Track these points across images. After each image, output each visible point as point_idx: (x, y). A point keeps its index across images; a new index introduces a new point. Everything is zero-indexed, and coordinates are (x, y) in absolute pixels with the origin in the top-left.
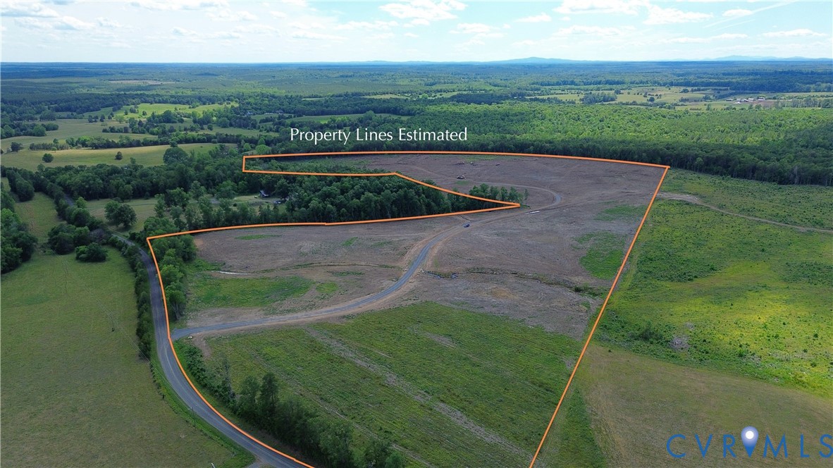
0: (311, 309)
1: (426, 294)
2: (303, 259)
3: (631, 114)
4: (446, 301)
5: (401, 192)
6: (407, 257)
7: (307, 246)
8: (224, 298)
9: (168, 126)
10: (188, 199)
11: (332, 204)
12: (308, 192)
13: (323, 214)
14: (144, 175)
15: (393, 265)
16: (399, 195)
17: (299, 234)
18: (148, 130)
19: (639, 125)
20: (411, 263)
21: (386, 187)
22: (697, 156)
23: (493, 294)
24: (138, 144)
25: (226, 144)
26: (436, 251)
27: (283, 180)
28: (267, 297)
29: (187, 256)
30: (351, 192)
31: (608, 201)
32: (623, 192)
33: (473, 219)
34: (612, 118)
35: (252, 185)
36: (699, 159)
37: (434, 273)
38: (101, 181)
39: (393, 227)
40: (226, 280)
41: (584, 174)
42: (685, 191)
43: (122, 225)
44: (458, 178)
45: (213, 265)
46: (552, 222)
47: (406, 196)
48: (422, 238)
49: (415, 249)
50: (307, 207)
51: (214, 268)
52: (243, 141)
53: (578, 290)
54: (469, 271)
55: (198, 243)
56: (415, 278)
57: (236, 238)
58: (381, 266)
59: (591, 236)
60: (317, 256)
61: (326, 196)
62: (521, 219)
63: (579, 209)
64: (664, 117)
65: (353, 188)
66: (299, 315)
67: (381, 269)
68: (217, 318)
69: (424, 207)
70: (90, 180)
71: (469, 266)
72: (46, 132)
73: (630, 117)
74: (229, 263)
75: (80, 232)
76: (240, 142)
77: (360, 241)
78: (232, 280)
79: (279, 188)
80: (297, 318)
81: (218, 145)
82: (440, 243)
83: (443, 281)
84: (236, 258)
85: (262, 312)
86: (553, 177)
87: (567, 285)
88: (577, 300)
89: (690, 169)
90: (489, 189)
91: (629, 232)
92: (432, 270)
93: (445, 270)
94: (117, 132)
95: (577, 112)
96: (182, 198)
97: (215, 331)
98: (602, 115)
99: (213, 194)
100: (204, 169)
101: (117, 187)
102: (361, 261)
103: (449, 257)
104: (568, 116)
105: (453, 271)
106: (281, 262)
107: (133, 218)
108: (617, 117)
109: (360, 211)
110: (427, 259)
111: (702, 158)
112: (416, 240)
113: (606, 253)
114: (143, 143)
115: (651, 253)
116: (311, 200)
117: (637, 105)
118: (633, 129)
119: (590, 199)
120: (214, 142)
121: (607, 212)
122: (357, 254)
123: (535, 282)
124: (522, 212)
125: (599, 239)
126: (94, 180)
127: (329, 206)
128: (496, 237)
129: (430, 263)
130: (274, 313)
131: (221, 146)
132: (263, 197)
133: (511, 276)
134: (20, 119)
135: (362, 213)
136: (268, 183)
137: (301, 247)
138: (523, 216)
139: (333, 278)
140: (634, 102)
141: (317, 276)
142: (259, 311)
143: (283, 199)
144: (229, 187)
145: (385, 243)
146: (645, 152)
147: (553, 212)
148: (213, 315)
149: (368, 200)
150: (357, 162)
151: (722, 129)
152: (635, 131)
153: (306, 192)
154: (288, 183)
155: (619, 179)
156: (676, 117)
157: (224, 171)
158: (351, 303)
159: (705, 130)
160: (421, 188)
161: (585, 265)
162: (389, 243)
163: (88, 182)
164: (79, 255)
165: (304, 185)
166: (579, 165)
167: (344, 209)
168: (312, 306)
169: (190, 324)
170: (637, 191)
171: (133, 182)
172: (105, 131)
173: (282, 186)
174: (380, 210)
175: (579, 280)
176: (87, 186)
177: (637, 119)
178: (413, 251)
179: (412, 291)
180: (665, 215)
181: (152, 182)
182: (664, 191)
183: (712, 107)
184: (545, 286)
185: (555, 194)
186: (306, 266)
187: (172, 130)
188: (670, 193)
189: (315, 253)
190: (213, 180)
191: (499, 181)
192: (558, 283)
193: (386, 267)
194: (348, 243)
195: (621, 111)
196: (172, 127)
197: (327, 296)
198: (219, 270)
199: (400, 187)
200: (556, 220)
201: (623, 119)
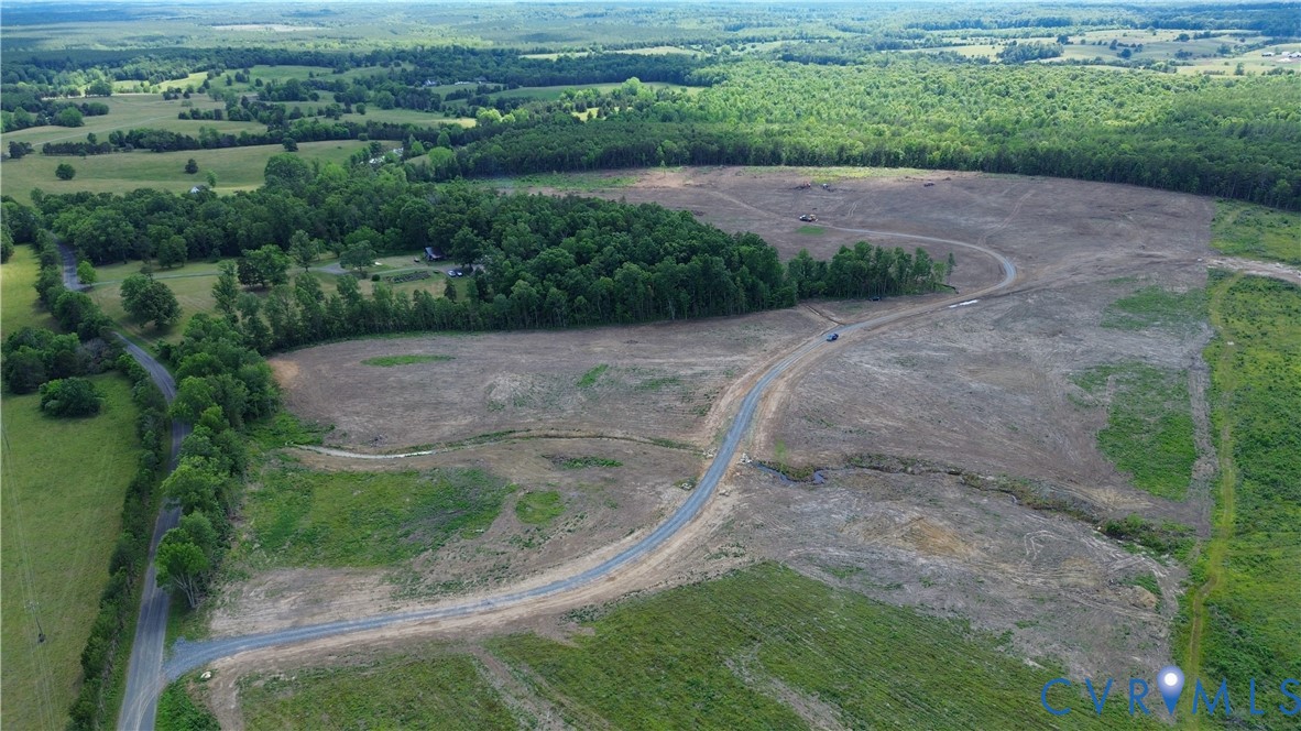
0: (498, 580)
1: (761, 533)
2: (495, 419)
3: (1105, 84)
4: (810, 559)
5: (696, 261)
6: (712, 421)
7: (505, 385)
8: (310, 538)
9: (290, 106)
10: (283, 268)
11: (558, 287)
12: (512, 256)
13: (540, 308)
14: (211, 215)
15: (681, 439)
16: (692, 269)
17: (490, 354)
18: (255, 114)
19: (1121, 105)
20: (720, 437)
21: (665, 249)
22: (1276, 176)
23: (915, 537)
24: (231, 142)
25: (383, 142)
26: (773, 405)
27: (466, 230)
28: (406, 535)
29: (256, 410)
30: (596, 262)
31: (1114, 277)
32: (1139, 255)
33: (842, 320)
34: (1070, 91)
35: (411, 235)
36: (1282, 183)
37: (775, 467)
38: (130, 227)
39: (680, 337)
40: (325, 478)
41: (1049, 211)
42: (1270, 254)
43: (151, 324)
44: (803, 220)
45: (311, 429)
46: (1011, 330)
47: (706, 270)
48: (743, 371)
49: (728, 398)
50: (507, 292)
51: (311, 437)
52: (411, 137)
53: (1114, 533)
54: (849, 462)
55: (287, 370)
56: (731, 480)
57: (364, 362)
58: (658, 442)
59: (1106, 371)
60: (523, 411)
61: (547, 270)
62: (945, 320)
63: (1060, 296)
64: (1168, 88)
65: (599, 250)
66: (470, 601)
67: (656, 451)
68: (284, 605)
69: (742, 293)
70: (109, 225)
71: (849, 449)
72: (84, 119)
73: (1102, 89)
74: (345, 423)
75: (61, 346)
76: (407, 138)
77: (613, 374)
78: (340, 475)
79: (459, 246)
80: (464, 613)
81: (367, 144)
82: (782, 385)
83: (796, 492)
84: (357, 413)
85: (387, 587)
86: (989, 219)
87: (1082, 513)
88: (1119, 565)
89: (1261, 201)
90: (873, 253)
91: (1189, 362)
92: (768, 457)
93: (798, 458)
94: (203, 118)
95: (1004, 80)
96: (273, 267)
97: (268, 654)
98: (1052, 85)
99: (338, 253)
100: (324, 201)
101: (158, 238)
102: (613, 427)
103: (804, 421)
104: (987, 87)
105: (815, 462)
106: (448, 427)
107: (171, 310)
108: (1080, 90)
109: (613, 301)
110: (753, 424)
111: (1288, 180)
112: (730, 374)
113: (1152, 420)
114: (240, 140)
115: (1258, 424)
116: (517, 276)
117: (1104, 64)
118: (1111, 111)
119: (1074, 271)
120: (363, 139)
121: (1124, 305)
122: (607, 408)
123: (1006, 502)
124: (943, 303)
125: (1128, 382)
126: (118, 226)
127: (554, 290)
128: (898, 371)
129: (761, 437)
130: (413, 594)
131: (374, 146)
132: (431, 261)
133: (948, 480)
134: (54, 95)
135: (618, 305)
136: (440, 233)
137: (491, 387)
138: (947, 314)
139: (555, 477)
140: (1098, 59)
141: (522, 471)
142: (381, 582)
143: (467, 266)
144: (365, 243)
145: (664, 381)
146: (1166, 165)
147: (1008, 304)
148: (275, 594)
149: (630, 279)
150: (610, 181)
151: (1282, 112)
152: (1117, 117)
153: (507, 257)
154: (477, 235)
155: (1121, 225)
156: (1189, 88)
157: (360, 206)
158: (590, 561)
159: (1251, 114)
160: (736, 253)
161: (1112, 454)
162: (674, 380)
163: (104, 230)
164: (46, 400)
165: (504, 243)
166: (1033, 192)
167: (581, 297)
168: (499, 573)
169: (220, 622)
170: (1169, 254)
171: (188, 230)
172: (182, 116)
173: (464, 241)
174: (654, 299)
175: (1111, 498)
176: (103, 238)
177: (1116, 92)
178: (723, 403)
179: (728, 527)
180: (1252, 317)
181: (224, 229)
182: (1227, 254)
183: (1246, 69)
184: (1033, 517)
185: (1001, 259)
186: (499, 436)
187: (296, 115)
188: (1239, 259)
189: (519, 402)
190: (341, 224)
191: (884, 227)
192: (1060, 508)
193: (668, 444)
194: (588, 380)
195: (1085, 78)
196: (297, 108)
197: (538, 539)
198: (319, 443)
199: (693, 251)
200: (1020, 326)
201: (1090, 93)
